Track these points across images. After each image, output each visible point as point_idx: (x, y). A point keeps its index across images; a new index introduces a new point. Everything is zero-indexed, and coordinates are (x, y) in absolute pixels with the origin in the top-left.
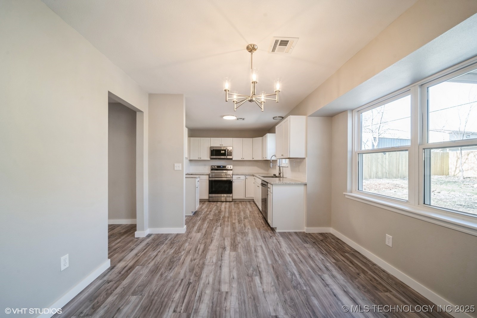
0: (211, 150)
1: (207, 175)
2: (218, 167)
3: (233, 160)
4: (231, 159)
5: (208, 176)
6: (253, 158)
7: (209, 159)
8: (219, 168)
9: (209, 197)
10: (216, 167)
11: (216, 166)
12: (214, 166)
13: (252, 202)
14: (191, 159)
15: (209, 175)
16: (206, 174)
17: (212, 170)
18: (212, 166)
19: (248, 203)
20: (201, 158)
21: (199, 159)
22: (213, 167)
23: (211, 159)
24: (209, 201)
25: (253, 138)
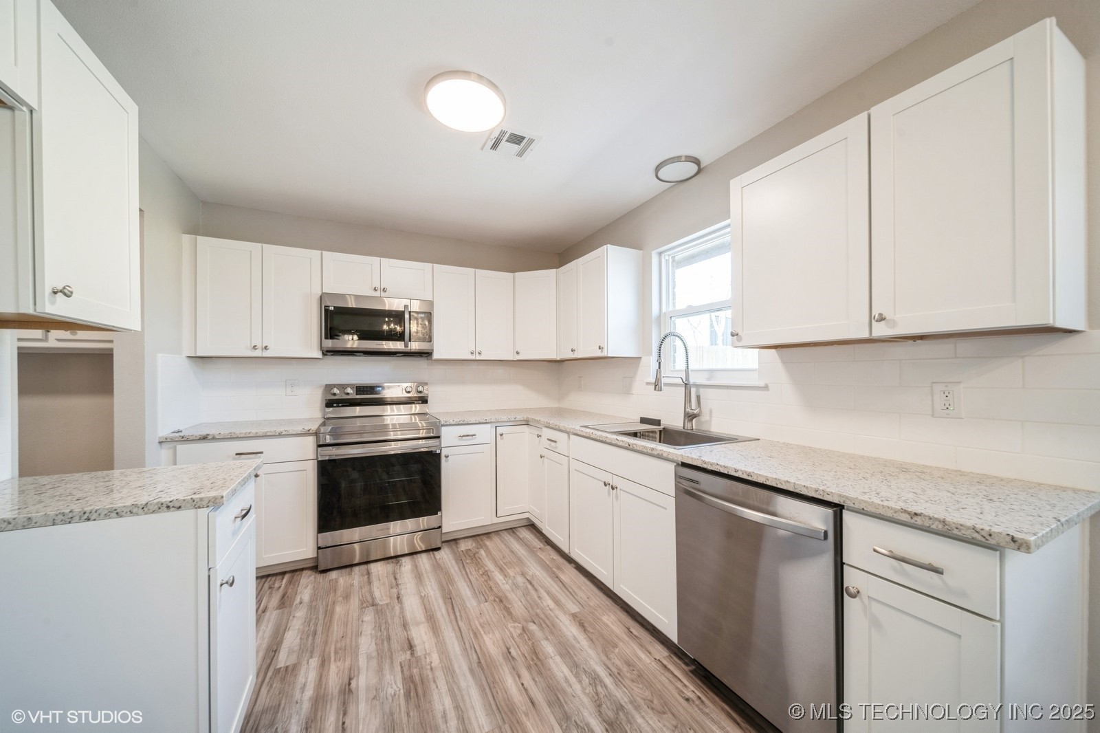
0: (327, 311)
1: (307, 433)
2: (361, 389)
3: (436, 356)
4: (426, 354)
5: (311, 441)
6: (518, 353)
7: (318, 354)
8: (367, 396)
9: (319, 548)
10: (349, 390)
11: (348, 385)
12: (342, 387)
13: (526, 534)
14: (199, 354)
15: (316, 434)
16: (299, 429)
17: (330, 404)
18: (329, 387)
19: (507, 537)
20: (266, 348)
21: (258, 353)
22: (336, 391)
23: (327, 352)
24: (316, 567)
25: (517, 274)
